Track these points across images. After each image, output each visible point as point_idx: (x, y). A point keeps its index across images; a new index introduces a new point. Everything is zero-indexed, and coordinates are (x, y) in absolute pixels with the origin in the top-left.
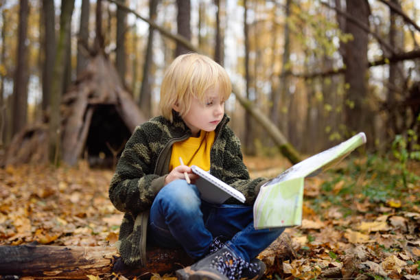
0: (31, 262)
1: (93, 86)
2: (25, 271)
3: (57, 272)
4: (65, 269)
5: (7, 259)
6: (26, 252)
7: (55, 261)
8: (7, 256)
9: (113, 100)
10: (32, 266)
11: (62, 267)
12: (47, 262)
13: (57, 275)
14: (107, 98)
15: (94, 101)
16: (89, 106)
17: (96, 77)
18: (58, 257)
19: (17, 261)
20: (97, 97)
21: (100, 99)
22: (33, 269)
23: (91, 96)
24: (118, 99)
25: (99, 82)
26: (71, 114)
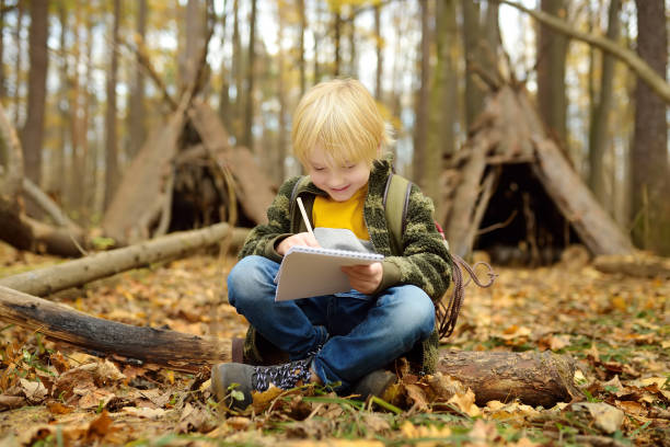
0: (155, 347)
1: (496, 136)
2: (149, 357)
3: (183, 364)
4: (192, 361)
5: (132, 341)
6: (151, 335)
7: (180, 350)
8: (131, 337)
9: (527, 155)
10: (154, 351)
11: (189, 358)
12: (172, 349)
13: (183, 367)
14: (517, 155)
15: (497, 160)
16: (488, 169)
17: (499, 122)
18: (185, 345)
19: (140, 344)
20: (502, 154)
21: (506, 156)
22: (157, 355)
23: (491, 153)
24: (536, 153)
25: (504, 130)
26: (461, 182)
